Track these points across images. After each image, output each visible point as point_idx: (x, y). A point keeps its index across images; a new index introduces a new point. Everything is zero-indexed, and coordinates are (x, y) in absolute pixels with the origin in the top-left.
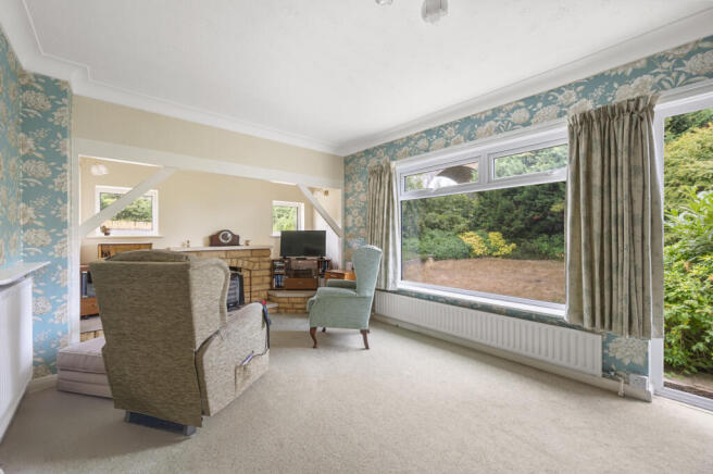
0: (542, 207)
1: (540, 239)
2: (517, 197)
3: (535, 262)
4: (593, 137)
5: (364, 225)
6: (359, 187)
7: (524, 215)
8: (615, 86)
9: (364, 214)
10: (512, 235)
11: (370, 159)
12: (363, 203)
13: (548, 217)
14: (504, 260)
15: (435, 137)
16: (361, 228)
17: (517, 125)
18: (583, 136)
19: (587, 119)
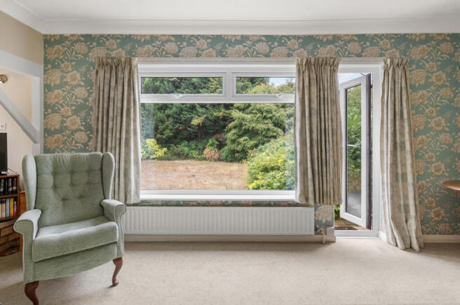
0: (185, 121)
1: (183, 144)
2: (168, 112)
3: (181, 162)
4: (311, 76)
5: (82, 128)
6: (74, 79)
7: (173, 126)
8: (319, 46)
9: (83, 114)
10: (164, 142)
11: (94, 47)
12: (82, 99)
13: (189, 129)
14: (160, 162)
15: (185, 44)
16: (77, 130)
17: (260, 54)
18: (306, 74)
19: (308, 63)
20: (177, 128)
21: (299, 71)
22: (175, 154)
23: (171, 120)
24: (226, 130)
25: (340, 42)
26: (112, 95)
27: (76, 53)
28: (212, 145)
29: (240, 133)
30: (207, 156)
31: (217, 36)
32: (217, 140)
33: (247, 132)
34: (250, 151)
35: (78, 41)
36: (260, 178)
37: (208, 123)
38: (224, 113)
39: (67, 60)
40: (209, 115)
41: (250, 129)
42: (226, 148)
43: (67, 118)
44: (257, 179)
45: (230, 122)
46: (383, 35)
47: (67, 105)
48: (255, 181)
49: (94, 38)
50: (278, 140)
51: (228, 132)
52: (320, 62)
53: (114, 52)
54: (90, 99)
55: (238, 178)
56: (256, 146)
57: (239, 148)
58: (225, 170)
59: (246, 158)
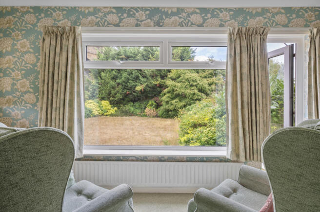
1: (129, 105)
2: (118, 81)
3: (127, 117)
4: (242, 44)
5: (31, 90)
6: (23, 47)
7: (122, 91)
8: (248, 18)
9: (32, 78)
10: (116, 103)
11: (42, 18)
12: (31, 65)
13: (134, 93)
14: (112, 117)
15: (125, 15)
16: (26, 92)
17: (195, 24)
18: (238, 42)
19: (239, 32)
20: (125, 93)
21: (231, 39)
22: (123, 112)
23: (120, 87)
24: (161, 94)
25: (268, 14)
26: (57, 60)
27: (26, 23)
28: (151, 105)
29: (173, 97)
30: (147, 114)
31: (155, 8)
32: (155, 102)
33: (177, 96)
34: (180, 110)
35: (28, 12)
36: (190, 132)
37: (148, 89)
38: (160, 82)
39: (18, 30)
40: (149, 83)
41: (180, 93)
42: (162, 108)
43: (17, 81)
44: (188, 133)
45: (165, 88)
46: (308, 8)
47: (18, 70)
48: (186, 135)
49: (42, 10)
50: (202, 102)
51: (163, 96)
52: (251, 32)
53: (60, 22)
54: (38, 64)
55: (171, 130)
56: (185, 106)
57: (171, 108)
58: (161, 125)
59: (177, 116)
